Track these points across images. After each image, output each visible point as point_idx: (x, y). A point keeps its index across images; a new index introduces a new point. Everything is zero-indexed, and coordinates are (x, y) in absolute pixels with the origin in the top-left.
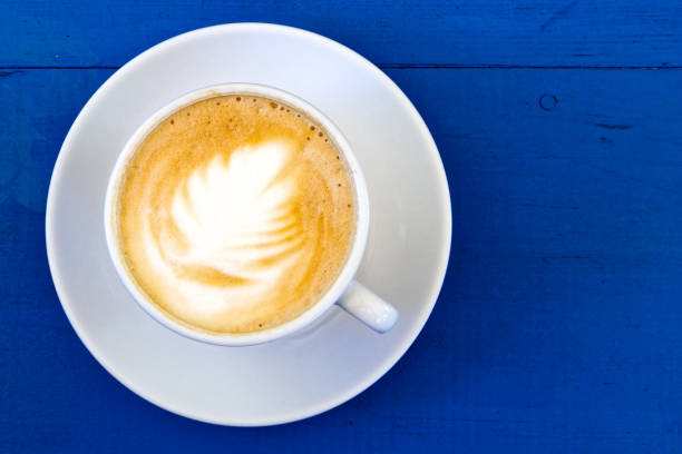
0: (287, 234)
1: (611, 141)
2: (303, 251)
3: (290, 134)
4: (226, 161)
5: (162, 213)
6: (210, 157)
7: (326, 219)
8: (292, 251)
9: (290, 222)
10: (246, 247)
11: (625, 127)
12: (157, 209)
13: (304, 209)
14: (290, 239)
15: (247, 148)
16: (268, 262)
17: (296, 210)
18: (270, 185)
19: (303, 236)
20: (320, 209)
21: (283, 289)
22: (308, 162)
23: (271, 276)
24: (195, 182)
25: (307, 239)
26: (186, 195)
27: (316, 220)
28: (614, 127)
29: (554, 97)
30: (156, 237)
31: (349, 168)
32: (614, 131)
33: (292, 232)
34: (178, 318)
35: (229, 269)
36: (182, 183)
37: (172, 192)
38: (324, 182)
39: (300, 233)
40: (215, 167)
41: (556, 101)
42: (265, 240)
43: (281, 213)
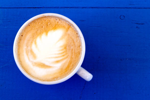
0: (63, 54)
1: (139, 28)
2: (67, 59)
3: (64, 27)
4: (47, 34)
5: (29, 48)
6: (42, 33)
7: (73, 50)
8: (64, 59)
9: (63, 51)
10: (52, 58)
11: (143, 24)
12: (28, 47)
13: (68, 47)
14: (64, 56)
15: (52, 31)
16: (58, 62)
17: (65, 48)
18: (59, 41)
19: (67, 55)
20: (72, 47)
21: (61, 69)
22: (69, 35)
23: (59, 65)
24: (38, 40)
25: (68, 55)
26: (36, 43)
27: (71, 51)
28: (140, 24)
29: (124, 16)
30: (27, 54)
31: (80, 37)
32: (140, 25)
33: (64, 54)
34: (33, 77)
35: (47, 64)
36: (34, 40)
37: (32, 42)
38: (73, 40)
39: (66, 54)
40: (44, 36)
41: (124, 17)
42: (57, 56)
43: (61, 48)
